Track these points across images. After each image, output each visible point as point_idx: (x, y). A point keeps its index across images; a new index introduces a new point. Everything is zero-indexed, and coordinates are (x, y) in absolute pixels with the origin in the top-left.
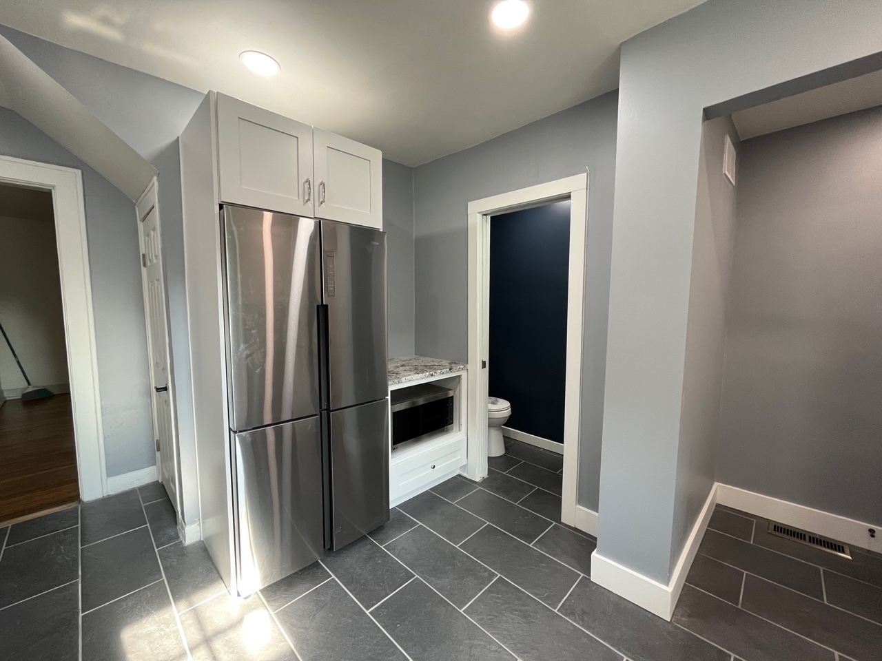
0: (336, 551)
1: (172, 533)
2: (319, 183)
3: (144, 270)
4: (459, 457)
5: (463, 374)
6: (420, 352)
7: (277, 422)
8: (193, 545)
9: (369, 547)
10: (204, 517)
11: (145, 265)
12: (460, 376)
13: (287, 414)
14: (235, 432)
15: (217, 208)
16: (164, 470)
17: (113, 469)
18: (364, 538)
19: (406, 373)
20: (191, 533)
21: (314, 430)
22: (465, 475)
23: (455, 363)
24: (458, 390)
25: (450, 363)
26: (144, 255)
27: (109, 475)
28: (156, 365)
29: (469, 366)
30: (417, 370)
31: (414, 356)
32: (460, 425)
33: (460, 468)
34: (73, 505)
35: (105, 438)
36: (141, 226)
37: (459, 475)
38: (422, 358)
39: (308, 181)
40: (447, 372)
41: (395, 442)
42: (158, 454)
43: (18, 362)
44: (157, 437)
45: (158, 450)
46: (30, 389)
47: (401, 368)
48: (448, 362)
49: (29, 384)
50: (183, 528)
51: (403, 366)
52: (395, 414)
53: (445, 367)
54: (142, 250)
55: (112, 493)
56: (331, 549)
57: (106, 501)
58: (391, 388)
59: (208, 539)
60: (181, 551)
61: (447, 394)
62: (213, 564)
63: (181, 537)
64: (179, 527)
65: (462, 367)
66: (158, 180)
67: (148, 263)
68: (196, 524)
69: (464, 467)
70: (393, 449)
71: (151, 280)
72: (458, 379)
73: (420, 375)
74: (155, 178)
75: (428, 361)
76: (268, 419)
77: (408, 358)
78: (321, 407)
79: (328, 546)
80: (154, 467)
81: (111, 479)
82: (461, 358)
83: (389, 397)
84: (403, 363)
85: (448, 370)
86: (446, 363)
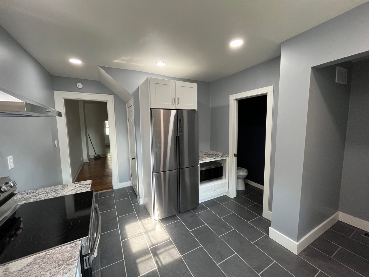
0: (181, 213)
1: (136, 201)
2: (177, 98)
3: (128, 122)
4: (225, 188)
5: (227, 158)
6: (212, 149)
7: (164, 171)
8: (142, 205)
9: (191, 213)
10: (145, 197)
11: (128, 121)
12: (226, 159)
13: (167, 169)
14: (154, 173)
15: (150, 110)
16: (133, 183)
17: (120, 181)
18: (190, 210)
19: (205, 157)
20: (141, 201)
21: (175, 174)
22: (227, 195)
23: (224, 154)
24: (225, 164)
25: (222, 154)
26: (128, 118)
27: (119, 183)
28: (131, 151)
29: (229, 156)
30: (210, 156)
31: (210, 151)
32: (226, 177)
33: (226, 192)
34: (111, 190)
35: (119, 172)
36: (127, 109)
37: (225, 195)
38: (213, 152)
39: (174, 98)
40: (220, 158)
41: (201, 181)
42: (131, 178)
43: (93, 147)
44: (131, 173)
45: (131, 176)
46: (96, 155)
47: (204, 155)
48: (222, 153)
49: (96, 154)
50: (139, 200)
51: (205, 154)
52: (201, 172)
53: (220, 155)
54: (128, 117)
55: (120, 188)
56: (180, 212)
57: (119, 190)
58: (199, 162)
59: (146, 204)
60: (139, 206)
61: (222, 165)
62: (147, 211)
63: (138, 202)
64: (138, 199)
65: (226, 156)
66: (134, 99)
67: (129, 121)
68: (142, 199)
69: (227, 192)
70: (200, 183)
71: (130, 126)
72: (225, 160)
73: (210, 158)
74: (133, 98)
75: (214, 153)
76: (161, 170)
77: (207, 151)
78: (177, 167)
79: (179, 211)
80: (130, 181)
81: (120, 184)
82: (226, 152)
83: (199, 165)
84: (205, 153)
85: (221, 157)
86: (221, 154)
